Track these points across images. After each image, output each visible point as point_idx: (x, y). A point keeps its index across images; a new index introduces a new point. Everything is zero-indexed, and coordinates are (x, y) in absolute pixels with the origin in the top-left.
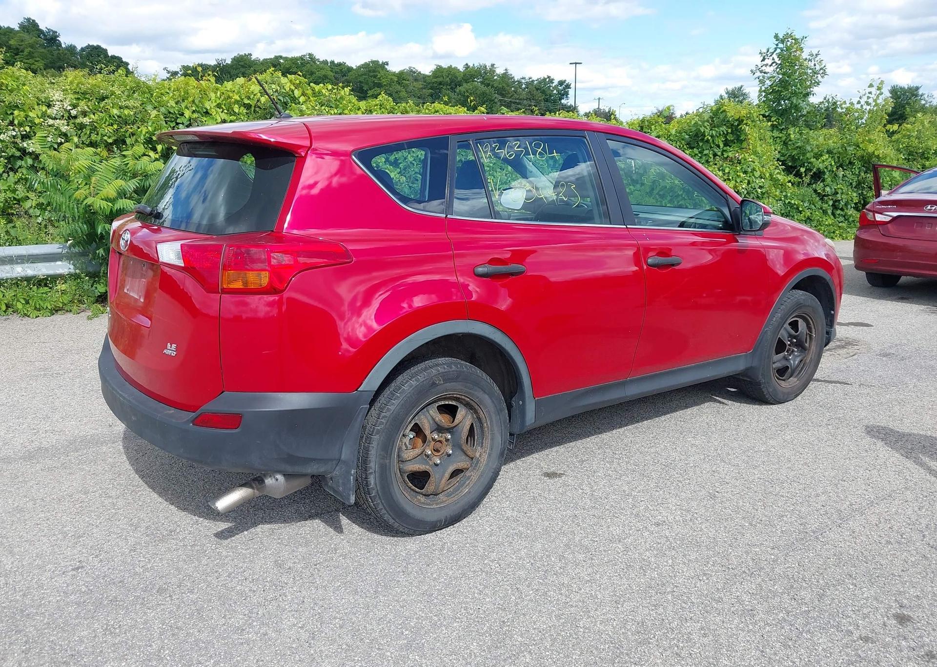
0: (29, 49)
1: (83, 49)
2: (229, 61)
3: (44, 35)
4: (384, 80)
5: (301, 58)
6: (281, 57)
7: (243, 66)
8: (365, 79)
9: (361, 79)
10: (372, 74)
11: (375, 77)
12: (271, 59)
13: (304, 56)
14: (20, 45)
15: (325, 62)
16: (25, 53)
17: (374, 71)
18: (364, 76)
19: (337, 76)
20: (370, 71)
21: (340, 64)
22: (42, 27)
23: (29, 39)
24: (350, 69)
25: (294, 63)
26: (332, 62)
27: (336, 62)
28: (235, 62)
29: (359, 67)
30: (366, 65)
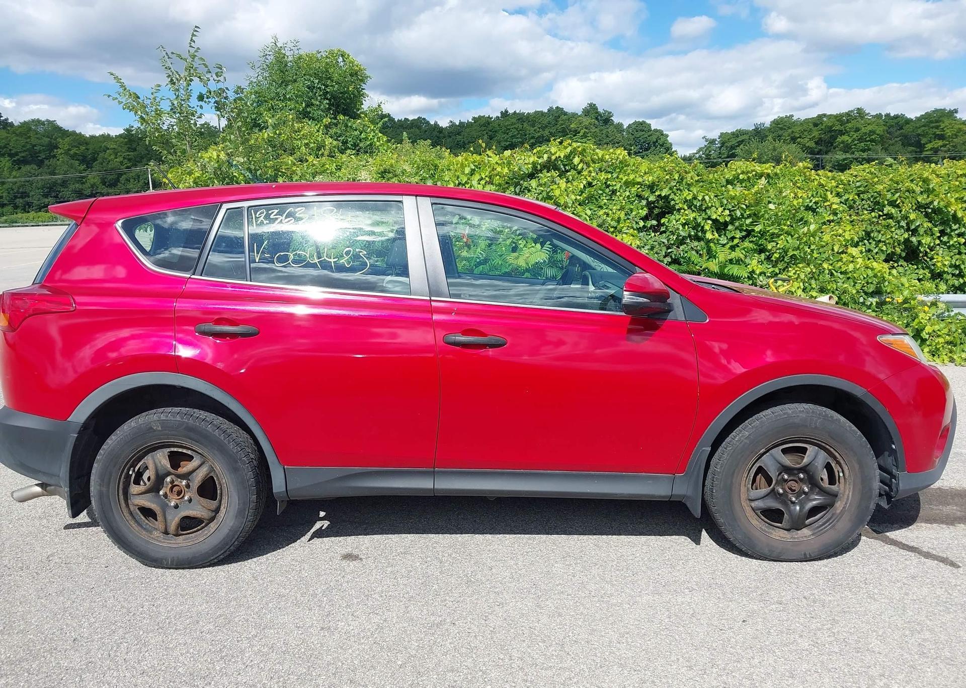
0: (584, 130)
1: (630, 126)
2: (768, 125)
3: (601, 117)
4: (948, 131)
5: (848, 114)
6: (825, 115)
7: (781, 129)
8: (923, 131)
9: (919, 131)
10: (934, 125)
11: (937, 127)
12: (813, 118)
13: (852, 111)
14: (578, 127)
15: (879, 116)
16: (581, 134)
17: (937, 122)
18: (923, 128)
19: (891, 129)
20: (931, 122)
21: (896, 117)
22: (600, 110)
23: (587, 121)
24: (908, 121)
25: (838, 121)
26: (888, 115)
27: (892, 115)
28: (774, 125)
29: (918, 119)
30: (927, 116)
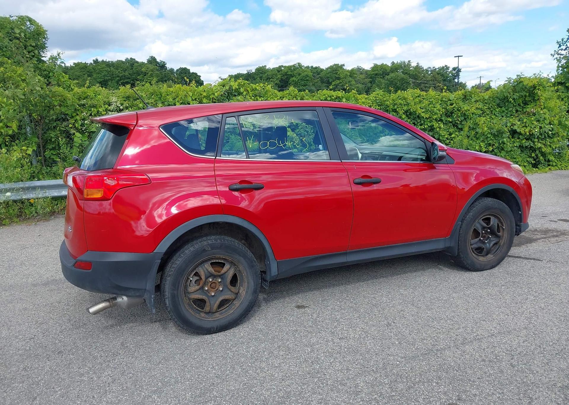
0: (151, 72)
1: (177, 70)
2: (254, 71)
3: (159, 64)
4: (341, 75)
5: (294, 66)
6: (282, 66)
7: (261, 73)
8: (330, 75)
9: (328, 76)
10: (335, 72)
11: (336, 73)
12: (277, 68)
13: (296, 64)
14: (146, 71)
15: (308, 67)
16: (149, 75)
17: (336, 71)
18: (330, 74)
19: (314, 75)
20: (333, 71)
21: (316, 68)
22: (158, 60)
23: (151, 67)
24: (322, 70)
25: (289, 69)
26: (312, 67)
27: (314, 67)
28: (257, 71)
29: (327, 69)
30: (331, 67)
